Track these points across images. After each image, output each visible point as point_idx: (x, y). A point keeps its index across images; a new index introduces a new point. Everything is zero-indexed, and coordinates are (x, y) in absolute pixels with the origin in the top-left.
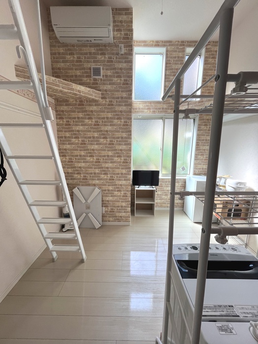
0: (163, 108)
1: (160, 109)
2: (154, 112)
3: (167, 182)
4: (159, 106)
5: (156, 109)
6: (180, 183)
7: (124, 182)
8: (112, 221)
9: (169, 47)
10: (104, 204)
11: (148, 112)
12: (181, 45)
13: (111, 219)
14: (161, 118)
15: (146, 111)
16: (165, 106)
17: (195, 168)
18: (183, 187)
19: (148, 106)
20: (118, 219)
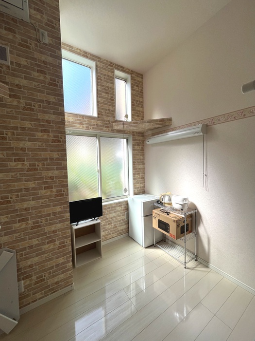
0: (97, 125)
1: (94, 125)
2: (87, 128)
3: (109, 208)
4: (93, 122)
5: (90, 125)
6: (123, 207)
7: (59, 226)
8: (40, 299)
9: (98, 63)
10: (22, 274)
11: (81, 127)
12: (110, 65)
13: (38, 295)
14: (96, 136)
15: (78, 125)
16: (99, 123)
17: (134, 188)
18: (126, 209)
19: (80, 120)
20: (53, 289)
